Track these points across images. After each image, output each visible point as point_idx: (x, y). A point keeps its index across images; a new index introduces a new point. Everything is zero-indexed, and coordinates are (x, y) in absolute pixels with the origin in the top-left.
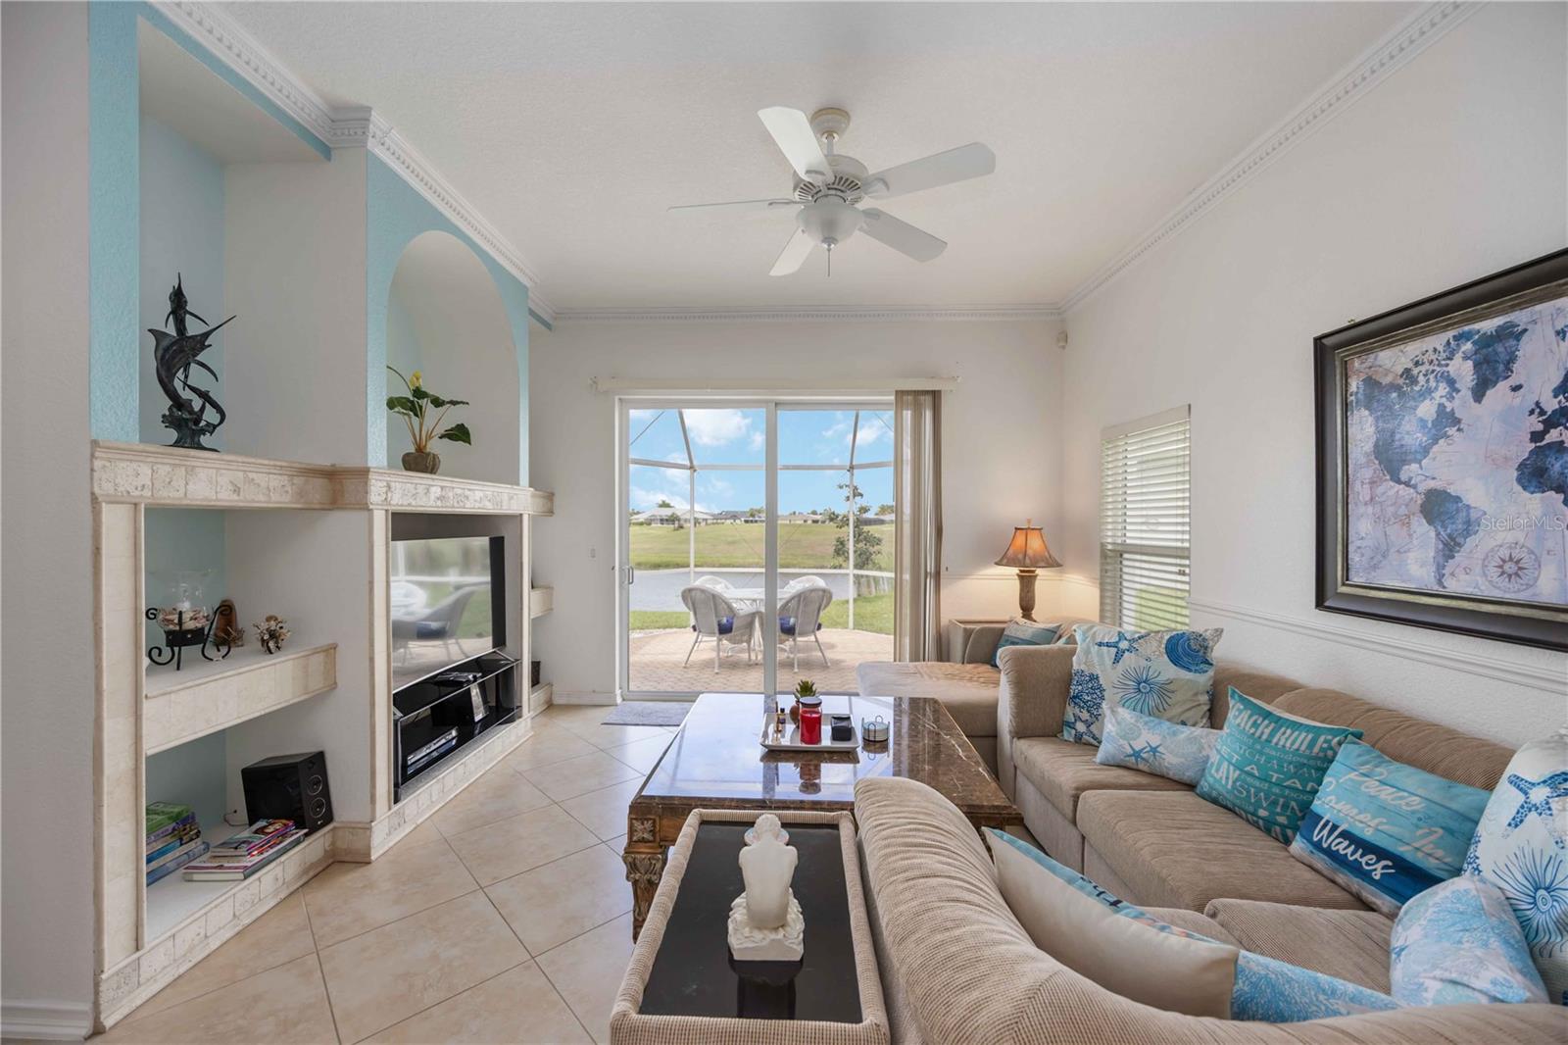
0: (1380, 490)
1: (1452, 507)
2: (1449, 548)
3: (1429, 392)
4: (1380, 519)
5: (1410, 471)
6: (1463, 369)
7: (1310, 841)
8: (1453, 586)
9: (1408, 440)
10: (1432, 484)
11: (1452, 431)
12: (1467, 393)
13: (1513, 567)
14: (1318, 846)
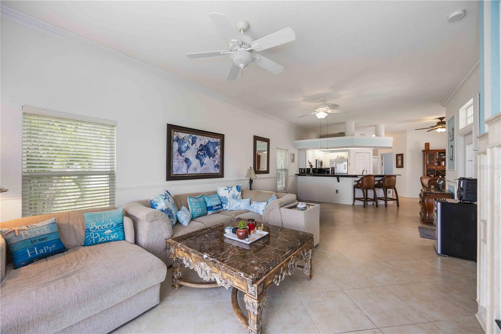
0: (179, 157)
1: (189, 161)
2: (188, 167)
3: (186, 142)
4: (178, 162)
5: (183, 154)
6: (190, 140)
7: (213, 210)
8: (189, 173)
9: (183, 149)
10: (186, 157)
11: (189, 149)
12: (190, 144)
13: (195, 169)
14: (214, 210)
